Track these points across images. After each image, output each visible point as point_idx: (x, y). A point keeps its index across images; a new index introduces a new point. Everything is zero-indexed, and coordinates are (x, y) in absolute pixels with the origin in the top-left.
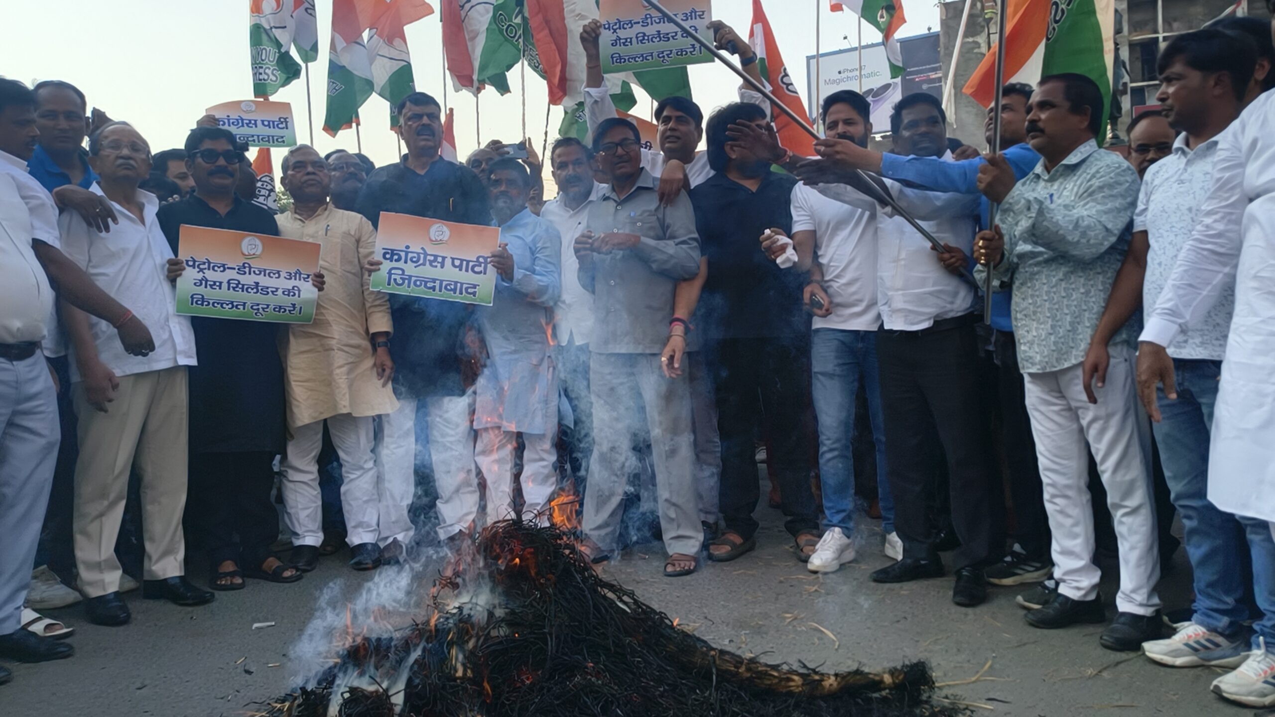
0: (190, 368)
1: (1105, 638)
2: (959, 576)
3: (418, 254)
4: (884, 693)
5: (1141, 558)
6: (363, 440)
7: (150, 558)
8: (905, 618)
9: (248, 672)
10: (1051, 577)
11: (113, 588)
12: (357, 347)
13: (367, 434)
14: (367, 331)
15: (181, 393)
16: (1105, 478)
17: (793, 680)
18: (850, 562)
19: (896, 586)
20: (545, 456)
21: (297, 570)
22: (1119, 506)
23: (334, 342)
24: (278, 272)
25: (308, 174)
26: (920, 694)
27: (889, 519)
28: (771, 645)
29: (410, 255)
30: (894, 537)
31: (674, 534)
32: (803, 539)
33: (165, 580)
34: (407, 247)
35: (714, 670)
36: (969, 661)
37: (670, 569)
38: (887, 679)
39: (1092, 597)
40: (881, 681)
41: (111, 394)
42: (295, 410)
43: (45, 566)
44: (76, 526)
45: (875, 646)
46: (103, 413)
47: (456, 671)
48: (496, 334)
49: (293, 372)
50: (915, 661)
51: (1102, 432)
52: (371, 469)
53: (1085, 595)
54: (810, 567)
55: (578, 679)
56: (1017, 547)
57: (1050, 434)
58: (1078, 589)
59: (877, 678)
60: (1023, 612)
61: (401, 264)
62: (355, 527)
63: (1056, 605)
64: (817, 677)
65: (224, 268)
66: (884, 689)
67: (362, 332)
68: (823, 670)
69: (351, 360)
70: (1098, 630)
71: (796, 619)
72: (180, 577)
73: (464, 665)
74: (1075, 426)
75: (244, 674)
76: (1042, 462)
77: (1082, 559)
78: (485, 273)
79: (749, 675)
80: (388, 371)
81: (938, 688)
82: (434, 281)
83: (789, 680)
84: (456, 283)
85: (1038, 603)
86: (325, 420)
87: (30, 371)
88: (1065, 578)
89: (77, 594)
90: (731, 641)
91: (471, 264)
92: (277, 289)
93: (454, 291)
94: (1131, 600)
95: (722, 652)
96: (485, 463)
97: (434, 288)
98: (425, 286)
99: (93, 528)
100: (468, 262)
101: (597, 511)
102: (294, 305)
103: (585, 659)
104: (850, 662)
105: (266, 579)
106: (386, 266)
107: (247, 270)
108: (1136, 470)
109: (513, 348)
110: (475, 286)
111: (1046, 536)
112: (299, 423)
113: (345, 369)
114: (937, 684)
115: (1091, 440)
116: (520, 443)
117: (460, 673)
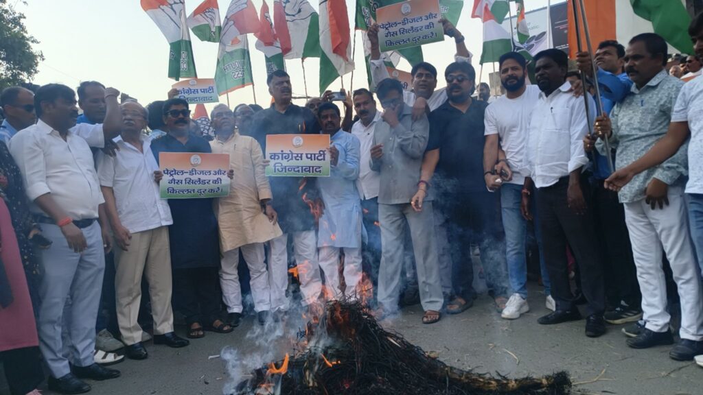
0: (169, 227)
1: (672, 353)
2: (589, 321)
3: (288, 154)
4: (544, 389)
5: (692, 308)
6: (259, 256)
7: (156, 324)
8: (558, 345)
9: (207, 383)
10: (642, 319)
11: (138, 340)
12: (254, 208)
13: (261, 253)
14: (258, 199)
15: (165, 239)
16: (671, 262)
17: (491, 384)
18: (527, 312)
19: (552, 326)
20: (357, 260)
21: (231, 326)
22: (679, 279)
23: (241, 207)
24: (210, 172)
25: (224, 119)
26: (564, 390)
27: (548, 287)
28: (481, 362)
29: (284, 155)
30: (550, 297)
31: (428, 300)
32: (498, 301)
33: (164, 335)
34: (282, 151)
35: (447, 379)
36: (593, 369)
37: (425, 320)
38: (544, 382)
39: (665, 330)
40: (541, 383)
41: (127, 241)
42: (223, 243)
43: (105, 330)
44: (118, 309)
45: (540, 362)
46: (125, 252)
47: (309, 383)
48: (328, 196)
49: (222, 224)
50: (560, 371)
51: (668, 236)
52: (264, 272)
53: (661, 329)
54: (503, 316)
55: (373, 385)
56: (623, 303)
57: (639, 238)
58: (657, 325)
59: (539, 381)
60: (625, 339)
61: (280, 161)
62: (258, 303)
63: (644, 335)
64: (505, 382)
65: (183, 172)
66: (543, 387)
67: (255, 199)
68: (509, 377)
69: (251, 215)
70: (669, 348)
71: (495, 346)
72: (172, 333)
73: (313, 380)
74: (653, 234)
75: (205, 384)
76: (635, 254)
77: (659, 309)
78: (324, 159)
79: (467, 381)
80: (275, 217)
81: (574, 385)
82: (298, 167)
83: (489, 383)
84: (310, 167)
85: (634, 333)
86: (240, 248)
87: (88, 233)
88: (650, 319)
89: (121, 344)
90: (459, 360)
91: (317, 155)
92: (210, 181)
93: (309, 171)
94: (687, 332)
95: (451, 368)
96: (324, 265)
97: (299, 171)
98: (294, 170)
99: (126, 310)
100: (315, 155)
101: (386, 289)
102: (218, 188)
103: (376, 375)
104: (525, 372)
105: (215, 331)
106: (272, 162)
107: (194, 172)
108: (687, 258)
109: (337, 203)
110: (319, 167)
111: (639, 296)
112: (225, 250)
113: (249, 220)
114: (573, 384)
115: (662, 240)
116: (342, 253)
117: (311, 384)
